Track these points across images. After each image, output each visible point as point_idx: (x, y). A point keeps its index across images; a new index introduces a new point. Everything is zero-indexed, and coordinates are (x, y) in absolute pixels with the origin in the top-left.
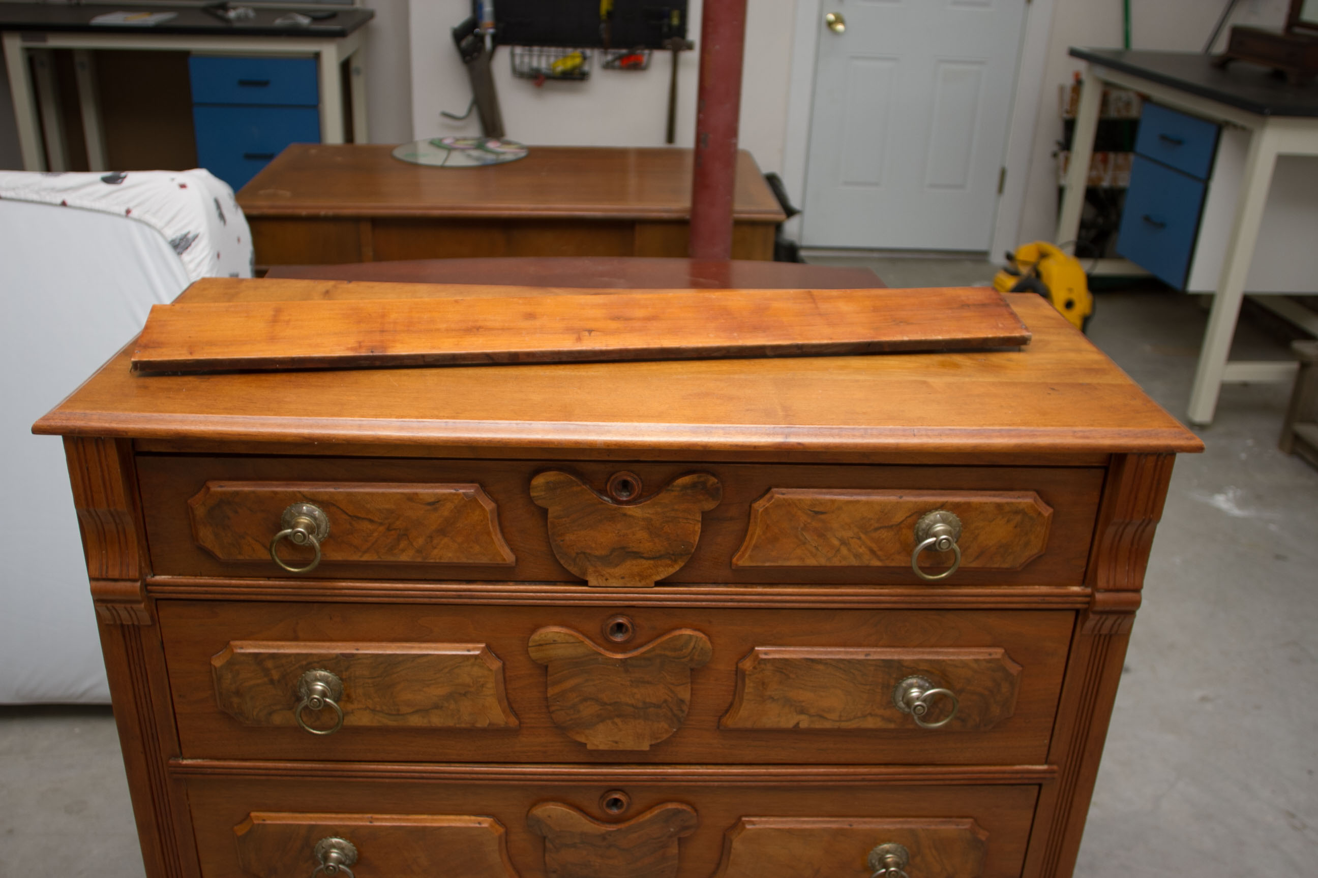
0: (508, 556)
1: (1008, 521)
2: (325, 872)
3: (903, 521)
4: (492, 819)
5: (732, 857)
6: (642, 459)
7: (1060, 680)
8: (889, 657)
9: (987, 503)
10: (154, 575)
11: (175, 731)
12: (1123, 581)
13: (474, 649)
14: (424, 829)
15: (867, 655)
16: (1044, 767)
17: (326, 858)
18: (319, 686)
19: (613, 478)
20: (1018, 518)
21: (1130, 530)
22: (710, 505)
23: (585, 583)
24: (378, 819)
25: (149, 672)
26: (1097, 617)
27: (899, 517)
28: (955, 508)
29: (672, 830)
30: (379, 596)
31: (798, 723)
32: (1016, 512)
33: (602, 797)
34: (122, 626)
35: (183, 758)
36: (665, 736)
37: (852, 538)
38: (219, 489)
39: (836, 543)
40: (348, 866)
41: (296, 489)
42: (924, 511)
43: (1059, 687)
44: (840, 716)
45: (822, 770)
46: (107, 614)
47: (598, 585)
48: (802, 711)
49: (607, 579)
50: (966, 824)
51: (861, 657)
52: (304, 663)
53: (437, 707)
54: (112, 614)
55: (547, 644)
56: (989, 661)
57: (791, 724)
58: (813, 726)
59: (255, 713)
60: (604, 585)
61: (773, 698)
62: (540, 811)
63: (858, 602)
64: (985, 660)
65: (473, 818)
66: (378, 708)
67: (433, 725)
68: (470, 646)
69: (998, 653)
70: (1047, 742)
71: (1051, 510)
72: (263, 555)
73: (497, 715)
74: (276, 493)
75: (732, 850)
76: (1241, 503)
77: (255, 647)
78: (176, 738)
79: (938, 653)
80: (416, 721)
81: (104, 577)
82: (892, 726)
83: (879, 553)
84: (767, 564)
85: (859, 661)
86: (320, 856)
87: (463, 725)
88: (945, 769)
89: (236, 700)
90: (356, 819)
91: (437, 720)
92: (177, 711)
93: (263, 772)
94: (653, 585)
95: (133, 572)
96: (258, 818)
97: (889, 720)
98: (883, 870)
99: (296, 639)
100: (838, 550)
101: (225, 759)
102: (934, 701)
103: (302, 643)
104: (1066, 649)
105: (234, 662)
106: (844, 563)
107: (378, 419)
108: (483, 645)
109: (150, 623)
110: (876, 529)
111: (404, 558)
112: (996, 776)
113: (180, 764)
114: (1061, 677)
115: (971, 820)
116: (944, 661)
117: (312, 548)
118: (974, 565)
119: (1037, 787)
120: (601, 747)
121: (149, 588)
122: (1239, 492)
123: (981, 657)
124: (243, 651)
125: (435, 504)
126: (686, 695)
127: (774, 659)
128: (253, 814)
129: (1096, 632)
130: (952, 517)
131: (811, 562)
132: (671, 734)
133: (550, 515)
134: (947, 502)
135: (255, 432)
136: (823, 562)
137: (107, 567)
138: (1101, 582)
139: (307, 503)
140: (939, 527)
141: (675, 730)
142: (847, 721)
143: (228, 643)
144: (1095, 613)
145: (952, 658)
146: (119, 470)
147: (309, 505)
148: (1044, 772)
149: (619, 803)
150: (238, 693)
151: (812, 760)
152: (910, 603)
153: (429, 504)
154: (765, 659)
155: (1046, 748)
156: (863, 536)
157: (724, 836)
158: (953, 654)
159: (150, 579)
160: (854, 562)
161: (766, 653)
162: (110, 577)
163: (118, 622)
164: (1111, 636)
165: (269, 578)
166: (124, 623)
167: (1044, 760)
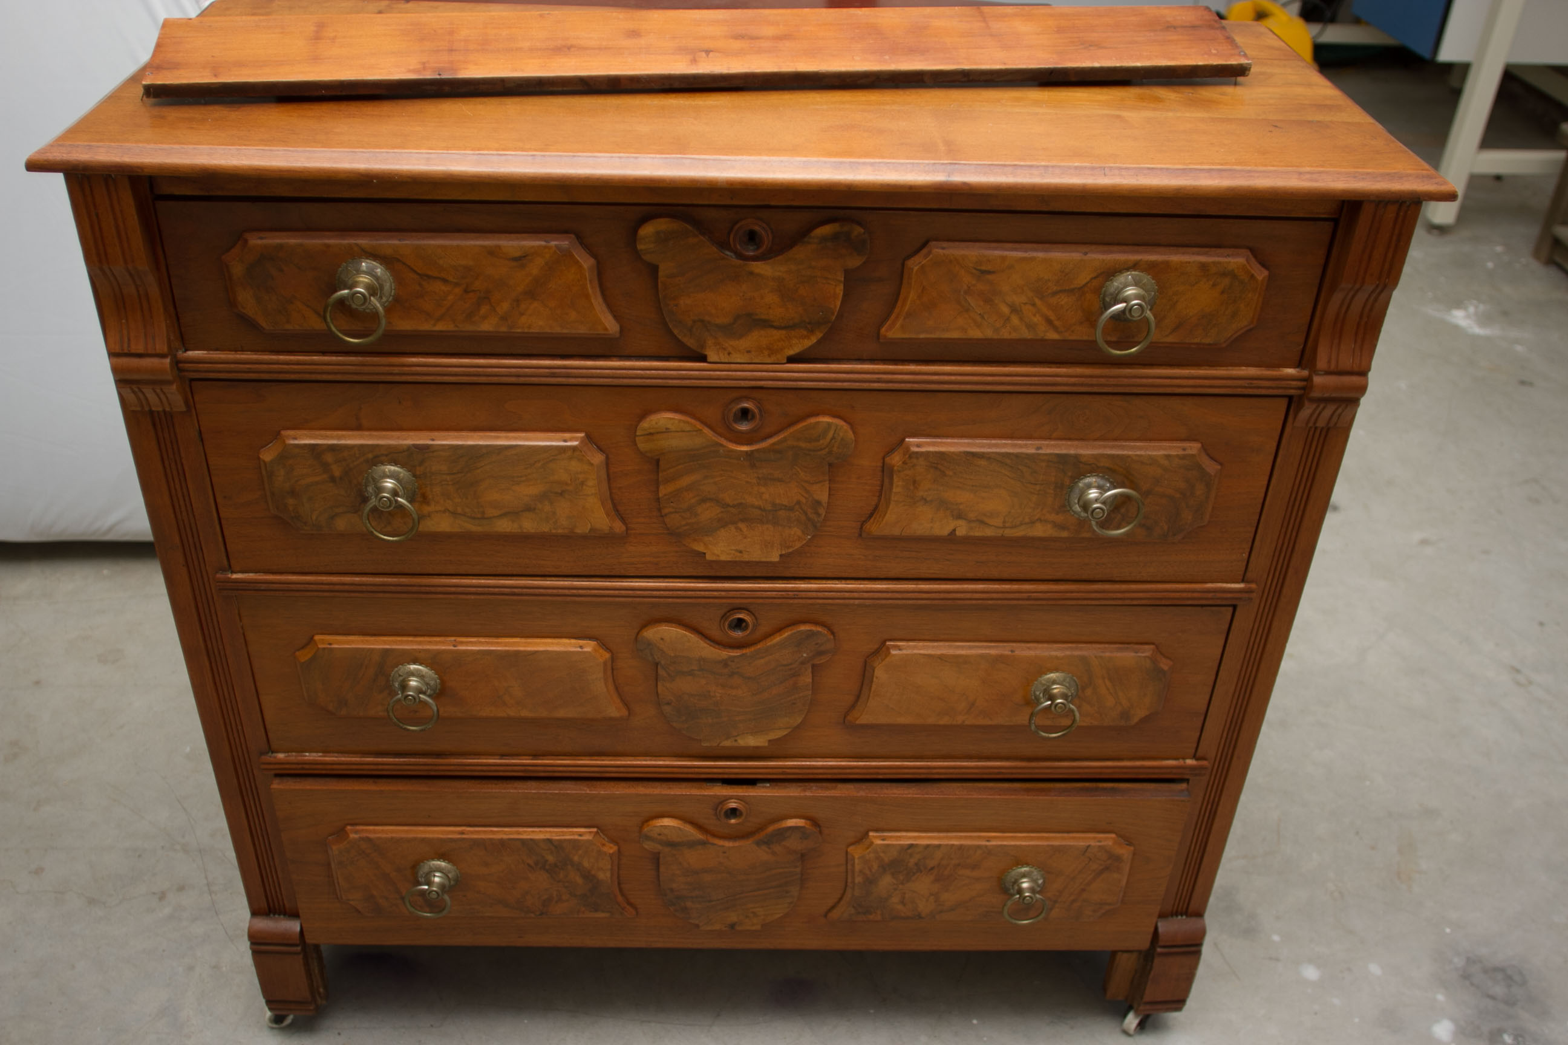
0: (610, 325)
1: (1214, 285)
2: (404, 703)
3: (1087, 283)
4: (595, 643)
5: (874, 686)
6: (772, 203)
7: (1266, 483)
8: (1064, 452)
9: (1189, 263)
10: (186, 350)
11: (220, 539)
12: (1346, 362)
13: (571, 439)
14: (517, 654)
15: (1038, 448)
16: (1241, 585)
17: (404, 687)
18: (389, 484)
19: (737, 227)
20: (1226, 281)
21: (1361, 297)
22: (854, 262)
23: (703, 358)
24: (462, 643)
25: (186, 468)
26: (1314, 406)
27: (1083, 278)
28: (1151, 268)
29: (805, 655)
30: (456, 375)
31: (954, 530)
32: (1224, 274)
33: (724, 617)
34: (151, 412)
35: (233, 572)
36: (798, 545)
37: (1025, 304)
38: (259, 242)
39: (1006, 310)
40: (429, 696)
41: (352, 241)
42: (1112, 272)
43: (1264, 490)
44: (1004, 522)
45: (980, 586)
46: (131, 397)
47: (718, 361)
48: (959, 516)
49: (729, 354)
50: (1147, 651)
51: (1032, 451)
52: (370, 456)
53: (529, 509)
54: (139, 399)
55: (658, 433)
56: (1184, 457)
57: (945, 532)
58: (972, 534)
59: (314, 518)
60: (726, 361)
61: (925, 500)
62: (652, 633)
63: (1031, 384)
64: (1177, 455)
65: (573, 641)
66: (459, 510)
67: (525, 531)
68: (567, 435)
69: (1193, 448)
70: (1245, 556)
71: (1266, 273)
72: (316, 324)
73: (600, 519)
74: (328, 246)
75: (875, 679)
76: (1484, 319)
77: (311, 437)
78: (223, 549)
79: (1122, 448)
80: (504, 526)
81: (126, 351)
82: (1065, 534)
83: (1057, 323)
84: (922, 336)
85: (1028, 456)
86: (396, 685)
87: (560, 531)
88: (1124, 587)
89: (291, 501)
90: (437, 643)
91: (529, 525)
92: (222, 515)
93: (326, 587)
94: (785, 361)
95: (161, 347)
96: (323, 642)
97: (1062, 527)
98: (1049, 702)
99: (359, 428)
100: (1008, 319)
101: (281, 573)
102: (1117, 506)
103: (367, 433)
104: (1275, 444)
105: (287, 455)
106: (1014, 336)
107: (450, 152)
108: (582, 435)
109: (184, 409)
110: (1055, 294)
111: (487, 326)
112: (1185, 595)
113: (229, 578)
114: (1267, 478)
115: (1152, 647)
116: (1129, 456)
117: (374, 316)
118: (1170, 339)
119: (1231, 609)
120: (723, 558)
121: (181, 365)
122: (1482, 307)
123: (1173, 453)
124: (296, 442)
125: (522, 260)
126: (824, 497)
127: (928, 453)
128: (317, 638)
129: (1311, 425)
130: (1146, 279)
131: (975, 334)
132: (805, 542)
133: (661, 274)
134: (1141, 260)
135: (299, 167)
136: (989, 333)
137: (129, 340)
138: (1321, 363)
139: (367, 259)
140: (1131, 291)
141: (809, 537)
142: (1012, 528)
143: (279, 433)
144: (1312, 400)
145: (1138, 453)
146: (136, 217)
147: (368, 261)
148: (1240, 591)
149: (744, 624)
150: (293, 493)
151: (970, 575)
152: (1092, 385)
153: (515, 259)
154: (917, 453)
155: (1244, 564)
156: (1038, 302)
157: (866, 662)
158: (1140, 448)
159: (182, 355)
160: (1026, 334)
161: (918, 445)
162: (133, 351)
163: (147, 409)
164: (1328, 429)
165: (324, 353)
166: (153, 409)
167: (1241, 578)
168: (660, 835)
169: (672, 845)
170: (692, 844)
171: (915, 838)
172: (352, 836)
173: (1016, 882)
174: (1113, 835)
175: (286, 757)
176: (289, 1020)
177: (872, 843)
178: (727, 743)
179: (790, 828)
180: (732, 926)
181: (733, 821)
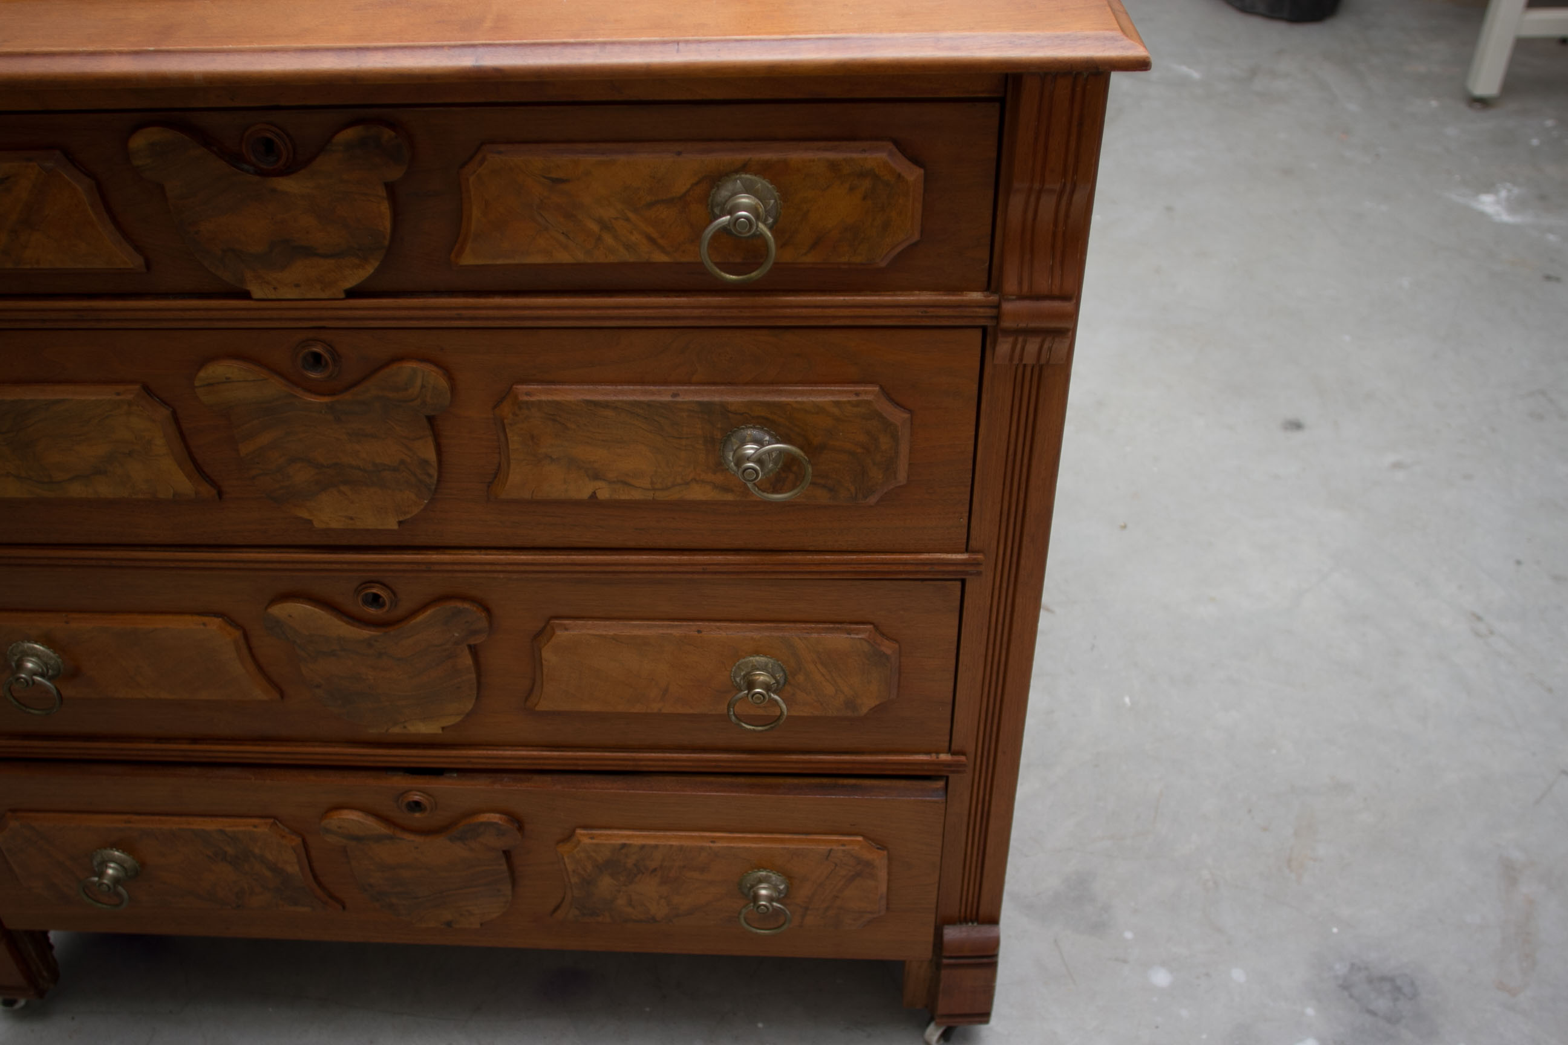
1: (852, 189)
2: (15, 686)
3: (688, 191)
4: (220, 619)
5: (545, 670)
6: (283, 103)
7: (973, 433)
8: (706, 399)
9: (814, 161)
13: (124, 393)
14: (136, 631)
15: (675, 395)
16: (964, 556)
17: (20, 666)
19: (247, 134)
20: (867, 184)
22: (395, 173)
23: (246, 295)
24: (75, 619)
26: (1011, 339)
27: (681, 186)
28: (765, 170)
29: (456, 635)
31: (594, 493)
32: (862, 175)
33: (356, 591)
36: (416, 511)
37: (616, 219)
39: (594, 227)
40: (50, 679)
42: (716, 178)
43: (972, 442)
44: (652, 483)
45: (644, 558)
47: (265, 297)
48: (596, 476)
49: (275, 289)
50: (864, 633)
51: (667, 398)
53: (99, 471)
55: (218, 383)
56: (857, 404)
57: (585, 494)
58: (616, 497)
60: (274, 297)
61: (551, 457)
62: (280, 612)
63: (647, 318)
64: (849, 402)
65: (196, 618)
66: (23, 474)
67: (102, 496)
68: (121, 388)
69: (870, 392)
70: (964, 521)
71: (920, 172)
73: (181, 483)
75: (544, 662)
76: (1514, 206)
79: (780, 393)
80: (77, 490)
82: (729, 497)
83: (660, 241)
84: (500, 262)
85: (663, 405)
86: (13, 664)
87: (141, 496)
88: (817, 557)
90: (48, 619)
91: (104, 489)
94: (343, 296)
97: (726, 489)
100: (599, 239)
102: (788, 463)
104: (976, 387)
106: (612, 259)
108: (134, 388)
110: (650, 205)
112: (894, 568)
114: (973, 428)
115: (870, 627)
116: (788, 404)
118: (810, 259)
119: (959, 584)
120: (333, 526)
122: (1516, 191)
123: (844, 399)
125: (3, 183)
126: (431, 455)
127: (540, 402)
129: (1016, 362)
130: (761, 183)
131: (563, 257)
132: (422, 507)
133: (169, 194)
134: (750, 160)
136: (581, 257)
138: (1011, 285)
140: (745, 199)
141: (426, 501)
142: (662, 489)
144: (1007, 332)
145: (799, 399)
148: (963, 563)
149: (380, 600)
151: (631, 544)
152: (724, 318)
154: (527, 402)
155: (965, 530)
156: (631, 215)
157: (530, 644)
158: (802, 393)
160: (629, 257)
161: (528, 394)
164: (1041, 368)
167: (964, 547)
168: (339, 827)
169: (358, 839)
170: (379, 839)
171: (628, 837)
172: (13, 823)
173: (752, 888)
174: (860, 838)
176: (20, 1004)
177: (579, 842)
178: (396, 730)
179: (482, 824)
180: (449, 924)
181: (417, 815)
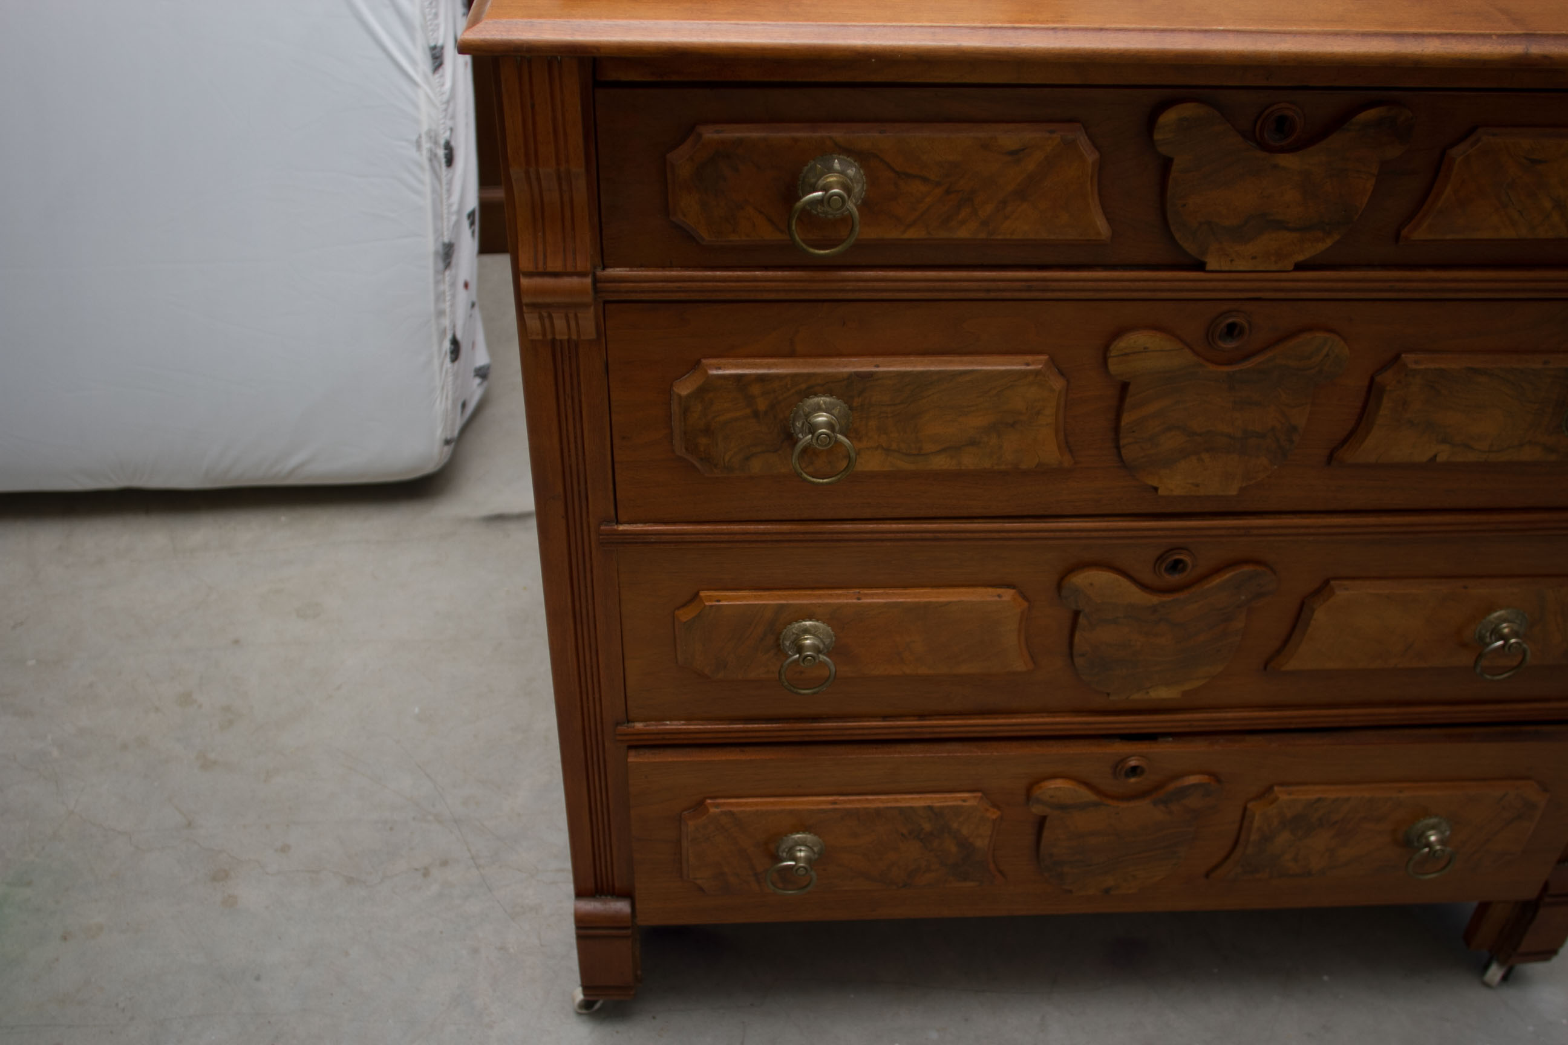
0: (1102, 229)
2: (802, 664)
4: (1014, 591)
5: (1310, 630)
10: (604, 268)
11: (611, 486)
13: (1033, 363)
14: (927, 605)
15: (1546, 363)
17: (798, 646)
18: (822, 418)
19: (1267, 112)
22: (1394, 152)
23: (1200, 266)
24: (866, 595)
25: (584, 405)
29: (1243, 598)
30: (917, 290)
31: (1435, 456)
33: (1160, 559)
34: (554, 341)
35: (618, 523)
36: (1261, 476)
38: (716, 136)
39: (1548, 204)
40: (828, 655)
41: (825, 134)
44: (1491, 446)
46: (533, 323)
47: (1218, 268)
48: (1445, 440)
49: (1232, 260)
51: (1539, 365)
52: (803, 386)
53: (973, 443)
54: (543, 325)
55: (1134, 353)
57: (1425, 458)
58: (1453, 459)
59: (727, 458)
60: (1227, 269)
61: (1412, 422)
62: (1080, 579)
65: (990, 590)
66: (894, 446)
67: (963, 468)
68: (1029, 358)
72: (768, 234)
73: (1050, 452)
74: (796, 140)
75: (1311, 621)
77: (737, 366)
78: (612, 497)
80: (941, 463)
81: (541, 269)
82: (1552, 458)
84: (1449, 237)
85: (1535, 371)
86: (787, 643)
87: (1003, 467)
89: (703, 441)
90: (839, 596)
91: (969, 461)
92: (616, 459)
93: (726, 538)
94: (1291, 268)
95: (583, 264)
96: (710, 598)
97: (1551, 450)
98: (1501, 643)
99: (792, 354)
100: (1548, 215)
101: (674, 523)
103: (801, 360)
105: (708, 388)
106: (1550, 234)
108: (1044, 358)
109: (594, 336)
111: (963, 233)
113: (615, 530)
117: (847, 220)
120: (1176, 493)
121: (599, 285)
124: (720, 372)
125: (1017, 154)
126: (1301, 420)
127: (1426, 370)
128: (703, 594)
131: (1508, 233)
132: (1269, 473)
133: (1174, 168)
135: (785, 45)
136: (1524, 233)
137: (545, 257)
139: (840, 154)
141: (1276, 467)
142: (1498, 451)
143: (698, 362)
146: (579, 108)
147: (841, 157)
149: (1181, 566)
150: (708, 431)
153: (1012, 153)
154: (1415, 370)
157: (1302, 604)
159: (600, 273)
161: (1416, 362)
162: (549, 269)
163: (549, 337)
165: (766, 268)
166: (558, 337)
168: (1052, 797)
169: (1063, 807)
170: (1083, 807)
171: (1324, 791)
172: (713, 810)
173: (1422, 835)
174: (1533, 783)
175: (645, 726)
176: (598, 1006)
177: (1276, 799)
178: (1137, 696)
179: (1194, 785)
180: (1107, 891)
181: (1133, 780)
